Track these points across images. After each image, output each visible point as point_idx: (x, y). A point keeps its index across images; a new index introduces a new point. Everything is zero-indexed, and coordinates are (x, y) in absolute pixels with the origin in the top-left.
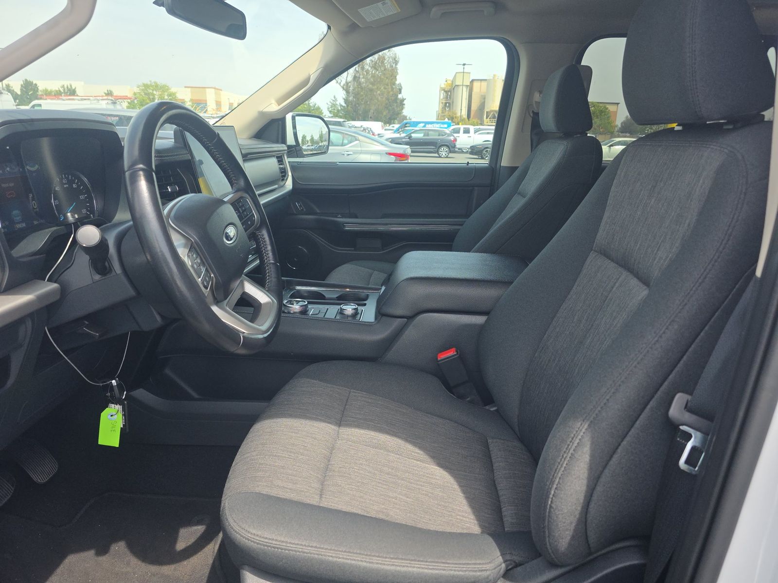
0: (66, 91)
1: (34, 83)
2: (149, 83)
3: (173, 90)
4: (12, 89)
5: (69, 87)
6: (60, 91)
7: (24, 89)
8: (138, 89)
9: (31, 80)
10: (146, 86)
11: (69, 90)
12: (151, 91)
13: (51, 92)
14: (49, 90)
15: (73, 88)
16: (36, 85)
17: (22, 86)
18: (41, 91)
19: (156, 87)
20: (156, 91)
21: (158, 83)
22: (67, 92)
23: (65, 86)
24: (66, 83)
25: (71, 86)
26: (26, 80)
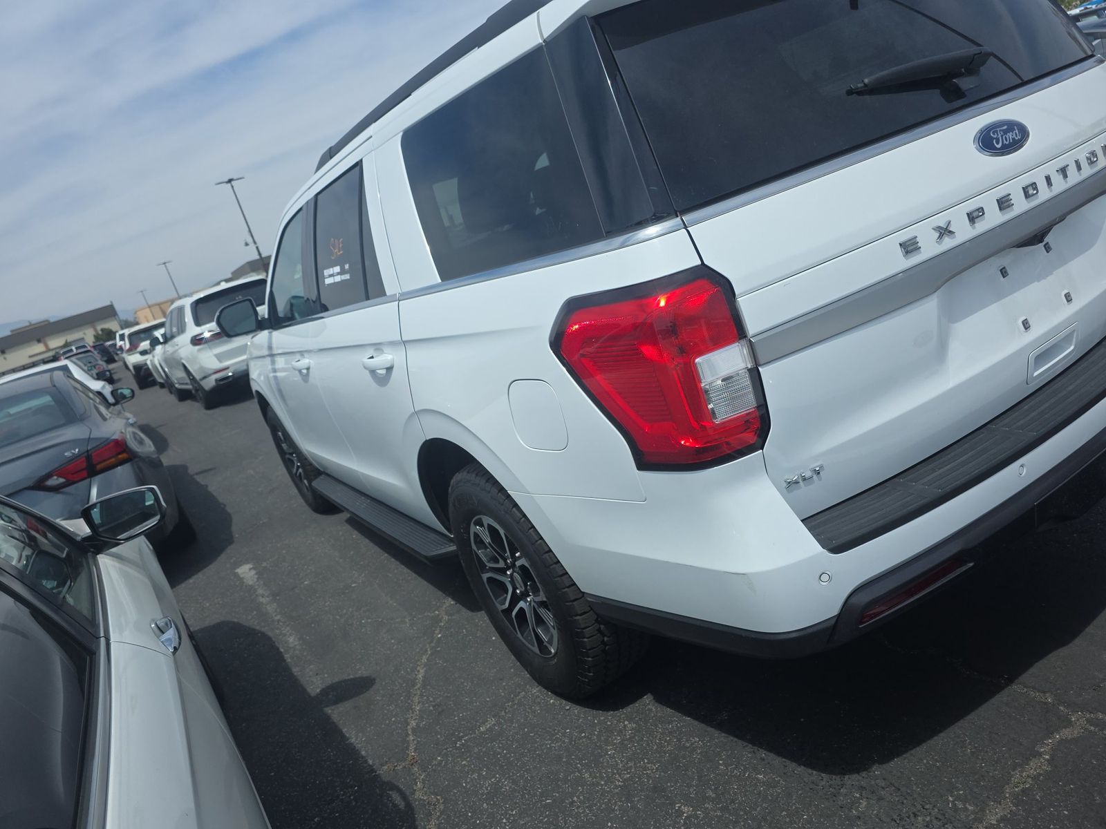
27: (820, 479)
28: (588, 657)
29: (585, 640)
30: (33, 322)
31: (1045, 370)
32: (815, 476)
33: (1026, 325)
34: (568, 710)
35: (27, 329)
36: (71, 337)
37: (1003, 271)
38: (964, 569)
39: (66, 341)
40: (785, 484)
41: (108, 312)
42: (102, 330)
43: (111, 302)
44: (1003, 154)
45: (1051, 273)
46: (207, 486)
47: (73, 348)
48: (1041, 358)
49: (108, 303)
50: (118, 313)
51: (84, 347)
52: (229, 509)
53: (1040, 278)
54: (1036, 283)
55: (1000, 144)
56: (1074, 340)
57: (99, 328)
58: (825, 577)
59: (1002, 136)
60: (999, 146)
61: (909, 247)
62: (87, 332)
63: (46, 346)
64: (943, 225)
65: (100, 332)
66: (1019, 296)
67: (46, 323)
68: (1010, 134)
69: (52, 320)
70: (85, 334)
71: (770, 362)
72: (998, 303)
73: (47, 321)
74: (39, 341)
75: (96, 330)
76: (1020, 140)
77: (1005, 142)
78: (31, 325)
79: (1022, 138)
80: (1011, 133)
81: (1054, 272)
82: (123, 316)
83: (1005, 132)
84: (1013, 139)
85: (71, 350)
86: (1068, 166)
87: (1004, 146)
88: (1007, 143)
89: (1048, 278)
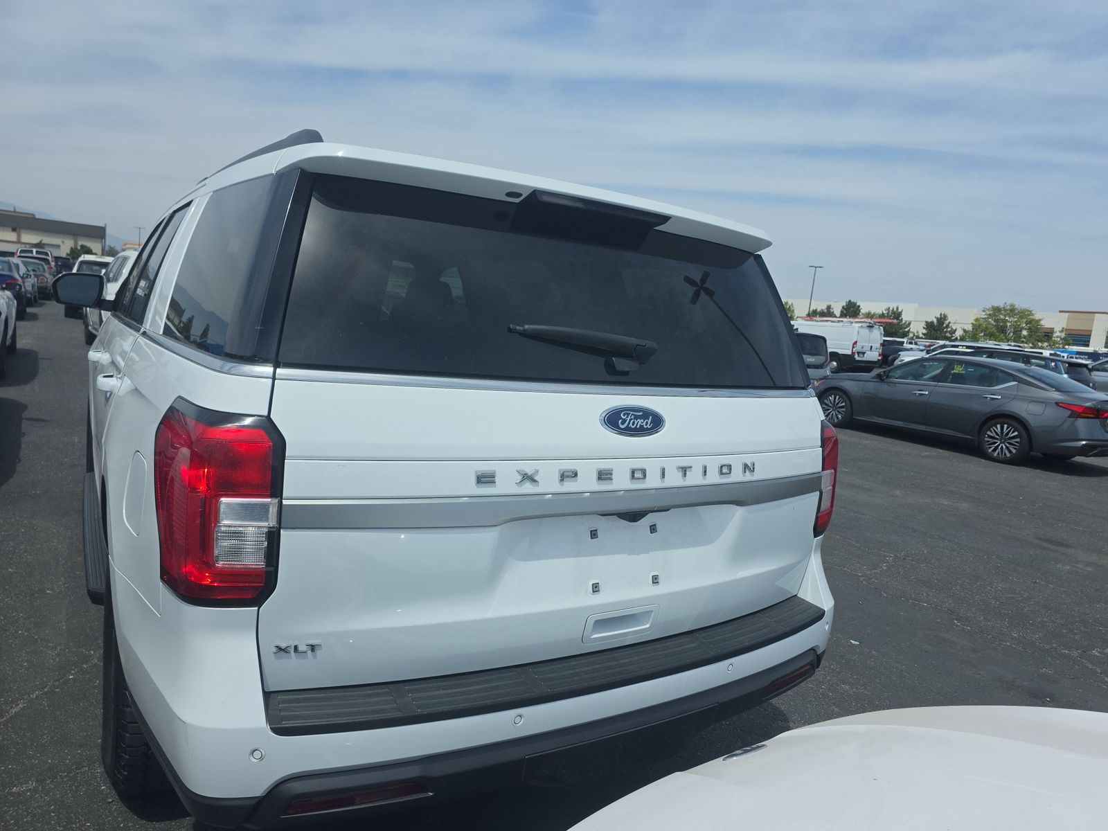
0: (890, 314)
1: (858, 304)
2: (1002, 306)
3: (1037, 317)
4: (832, 311)
5: (895, 309)
6: (883, 314)
7: (845, 312)
8: (984, 313)
9: (855, 301)
10: (997, 310)
11: (893, 312)
12: (1002, 317)
13: (874, 314)
14: (872, 313)
15: (900, 310)
16: (859, 306)
17: (843, 307)
18: (862, 314)
19: (1012, 311)
20: (1010, 317)
21: (1017, 306)
22: (891, 316)
23: (891, 309)
24: (893, 306)
25: (897, 309)
26: (850, 301)
27: (315, 657)
28: (126, 754)
29: (128, 735)
30: (17, 210)
31: (604, 637)
32: (309, 652)
33: (596, 588)
34: (110, 803)
35: (10, 214)
36: (47, 240)
37: (593, 533)
38: (422, 796)
39: (41, 242)
40: (275, 650)
41: (98, 233)
42: (82, 246)
43: (106, 225)
44: (620, 434)
45: (647, 552)
46: (24, 434)
47: (34, 250)
48: (601, 624)
49: (103, 225)
50: (107, 237)
51: (47, 254)
52: (19, 468)
53: (631, 551)
54: (626, 555)
55: (626, 424)
56: (651, 620)
57: (80, 243)
58: (257, 754)
59: (631, 420)
60: (622, 427)
61: (485, 479)
62: (66, 241)
63: (19, 237)
64: (529, 471)
65: (79, 248)
66: (602, 560)
67: (31, 216)
68: (640, 421)
69: (37, 217)
70: (63, 242)
71: (294, 528)
72: (575, 559)
73: (33, 214)
74: (14, 230)
75: (76, 243)
76: (647, 429)
77: (631, 425)
78: (15, 211)
79: (651, 429)
80: (642, 420)
81: (651, 553)
82: (110, 242)
83: (636, 417)
84: (642, 426)
85: (32, 252)
86: (691, 467)
87: (628, 428)
88: (633, 427)
89: (641, 555)
